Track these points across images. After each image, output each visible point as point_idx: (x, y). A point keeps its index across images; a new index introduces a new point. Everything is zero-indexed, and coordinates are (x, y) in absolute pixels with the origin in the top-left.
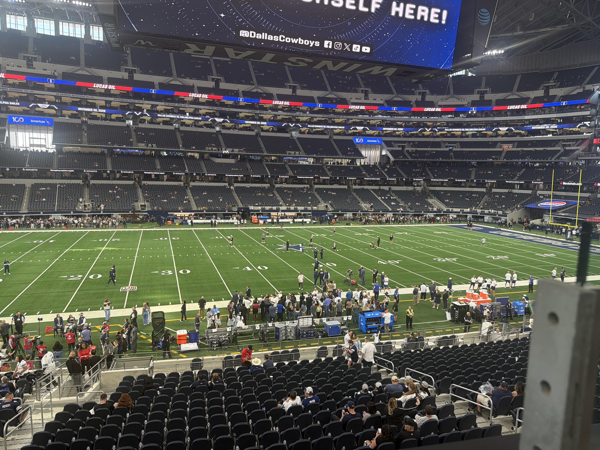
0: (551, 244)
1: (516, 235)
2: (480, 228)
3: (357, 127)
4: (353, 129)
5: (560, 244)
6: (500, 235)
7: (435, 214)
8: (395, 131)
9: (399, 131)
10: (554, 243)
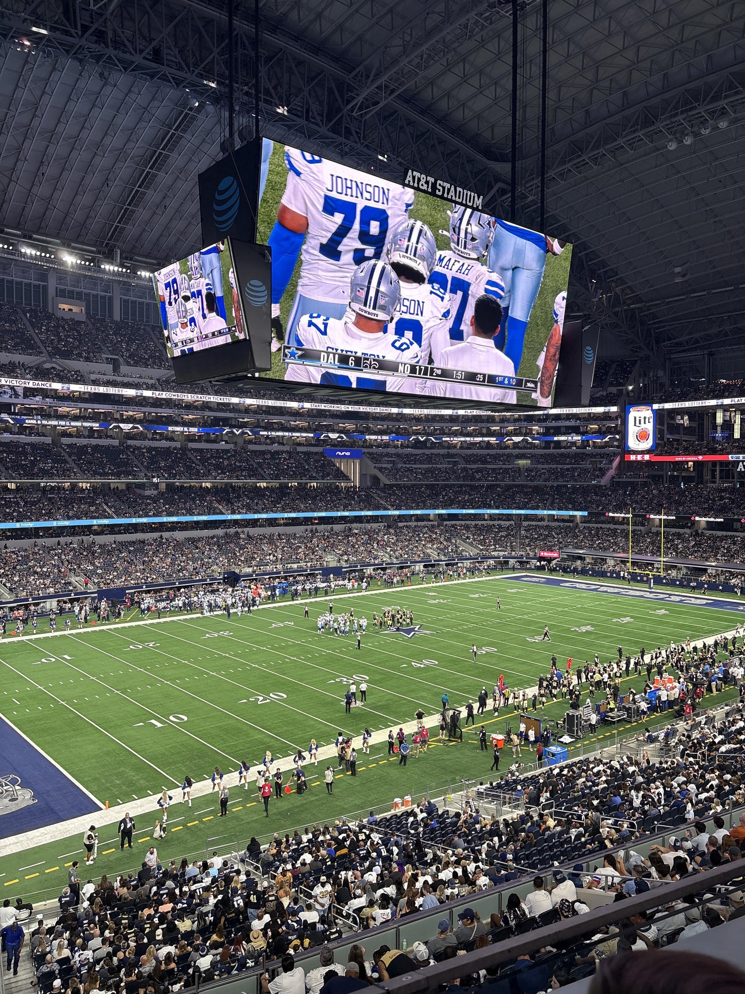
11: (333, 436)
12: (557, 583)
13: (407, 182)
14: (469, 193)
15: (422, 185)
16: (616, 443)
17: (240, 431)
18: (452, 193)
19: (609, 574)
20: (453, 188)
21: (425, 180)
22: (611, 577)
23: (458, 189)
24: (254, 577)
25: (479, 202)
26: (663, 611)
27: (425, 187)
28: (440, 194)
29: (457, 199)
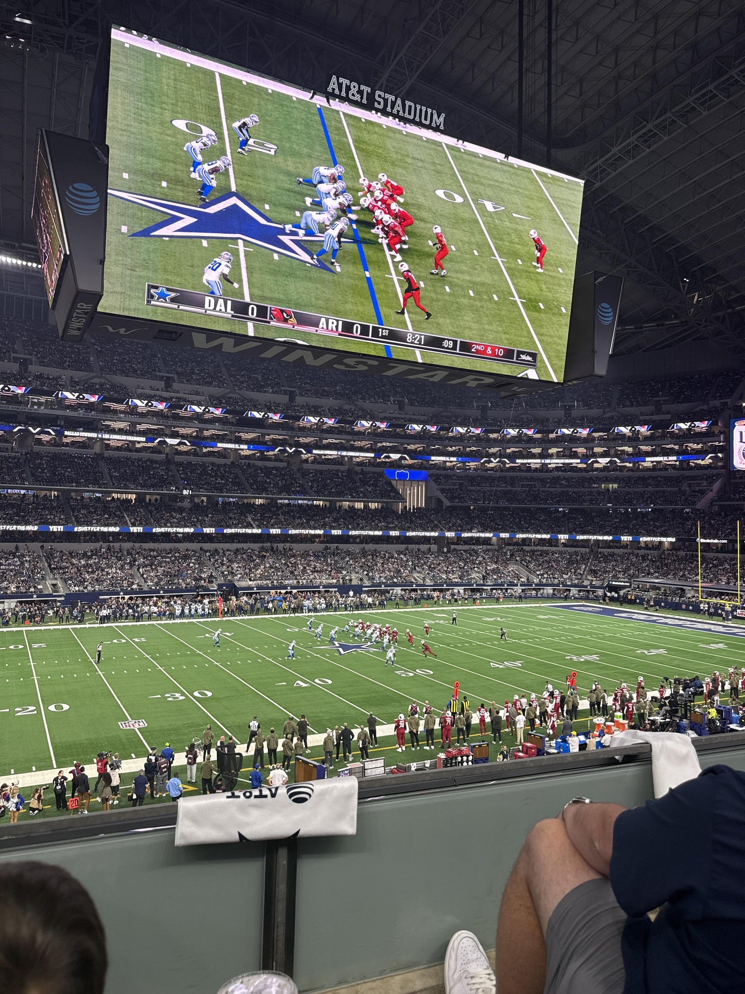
0: (710, 630)
1: (655, 618)
2: (598, 609)
3: (391, 455)
4: (385, 457)
5: (722, 629)
6: (631, 618)
7: (524, 588)
8: (445, 462)
9: (451, 462)
10: (712, 627)
11: (395, 456)
12: (611, 613)
13: (330, 89)
14: (424, 109)
15: (353, 95)
16: (720, 464)
17: (294, 449)
18: (398, 107)
19: (684, 606)
20: (399, 101)
21: (357, 89)
22: (687, 609)
23: (408, 103)
24: (255, 590)
25: (440, 120)
26: (721, 646)
27: (357, 98)
28: (381, 107)
29: (406, 115)
